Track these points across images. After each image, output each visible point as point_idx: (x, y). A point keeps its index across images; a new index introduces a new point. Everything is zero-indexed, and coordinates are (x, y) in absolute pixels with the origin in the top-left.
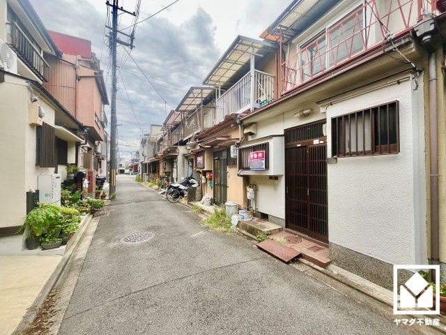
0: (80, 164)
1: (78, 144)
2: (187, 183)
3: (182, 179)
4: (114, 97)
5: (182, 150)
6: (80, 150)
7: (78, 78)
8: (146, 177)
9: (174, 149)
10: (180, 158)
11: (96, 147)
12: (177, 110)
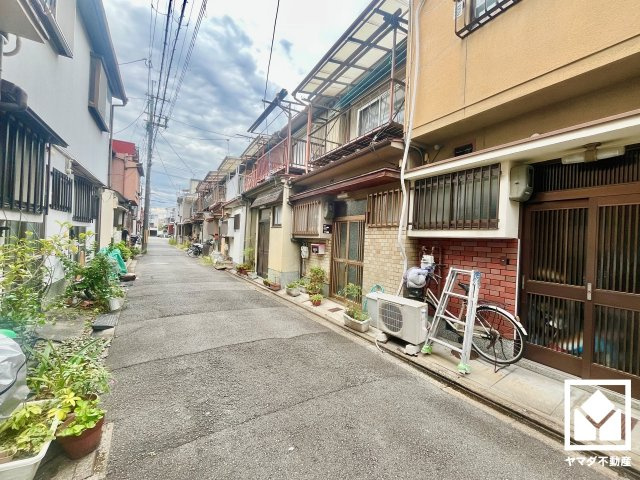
0: (125, 225)
1: (124, 212)
2: (208, 244)
3: (205, 240)
4: (149, 170)
5: (207, 215)
6: (126, 217)
7: (126, 169)
8: (180, 240)
9: (200, 215)
10: (205, 223)
11: (132, 211)
12: (205, 181)
